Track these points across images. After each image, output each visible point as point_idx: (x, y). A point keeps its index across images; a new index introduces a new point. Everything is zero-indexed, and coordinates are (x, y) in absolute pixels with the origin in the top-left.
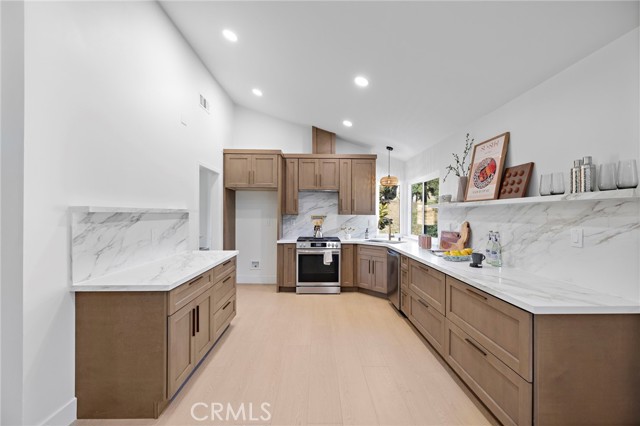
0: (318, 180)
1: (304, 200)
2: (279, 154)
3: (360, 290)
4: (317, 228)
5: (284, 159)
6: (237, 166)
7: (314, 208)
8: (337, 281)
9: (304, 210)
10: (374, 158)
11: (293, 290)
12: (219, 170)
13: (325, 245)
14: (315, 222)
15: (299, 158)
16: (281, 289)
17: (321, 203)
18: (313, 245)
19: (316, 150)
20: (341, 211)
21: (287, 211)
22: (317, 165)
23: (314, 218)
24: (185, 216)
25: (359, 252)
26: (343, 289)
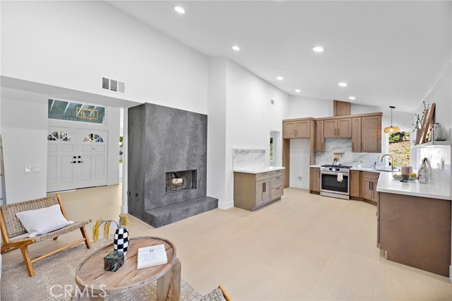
0: (337, 132)
1: (329, 143)
2: (311, 119)
3: (365, 200)
4: (335, 160)
5: (315, 121)
6: (290, 128)
7: (335, 148)
8: (347, 192)
9: (329, 149)
10: (380, 115)
11: (318, 193)
12: (281, 130)
13: (338, 170)
14: (334, 157)
15: (324, 120)
16: (312, 192)
17: (341, 145)
18: (330, 169)
19: (336, 114)
20: (353, 150)
21: (317, 150)
22: (336, 123)
23: (336, 154)
24: (264, 152)
25: (364, 175)
26: (351, 198)
